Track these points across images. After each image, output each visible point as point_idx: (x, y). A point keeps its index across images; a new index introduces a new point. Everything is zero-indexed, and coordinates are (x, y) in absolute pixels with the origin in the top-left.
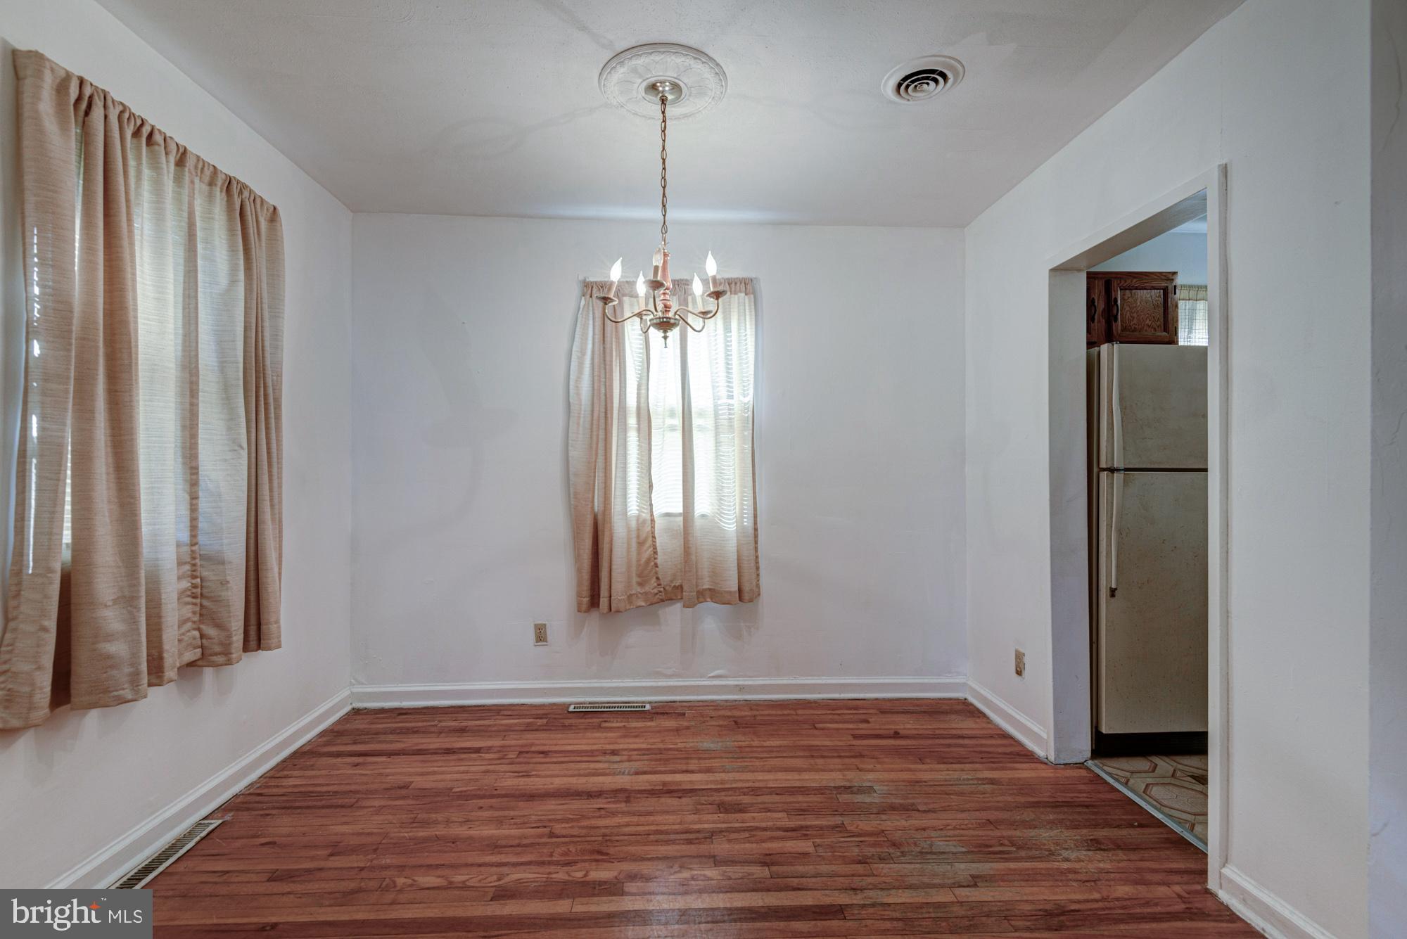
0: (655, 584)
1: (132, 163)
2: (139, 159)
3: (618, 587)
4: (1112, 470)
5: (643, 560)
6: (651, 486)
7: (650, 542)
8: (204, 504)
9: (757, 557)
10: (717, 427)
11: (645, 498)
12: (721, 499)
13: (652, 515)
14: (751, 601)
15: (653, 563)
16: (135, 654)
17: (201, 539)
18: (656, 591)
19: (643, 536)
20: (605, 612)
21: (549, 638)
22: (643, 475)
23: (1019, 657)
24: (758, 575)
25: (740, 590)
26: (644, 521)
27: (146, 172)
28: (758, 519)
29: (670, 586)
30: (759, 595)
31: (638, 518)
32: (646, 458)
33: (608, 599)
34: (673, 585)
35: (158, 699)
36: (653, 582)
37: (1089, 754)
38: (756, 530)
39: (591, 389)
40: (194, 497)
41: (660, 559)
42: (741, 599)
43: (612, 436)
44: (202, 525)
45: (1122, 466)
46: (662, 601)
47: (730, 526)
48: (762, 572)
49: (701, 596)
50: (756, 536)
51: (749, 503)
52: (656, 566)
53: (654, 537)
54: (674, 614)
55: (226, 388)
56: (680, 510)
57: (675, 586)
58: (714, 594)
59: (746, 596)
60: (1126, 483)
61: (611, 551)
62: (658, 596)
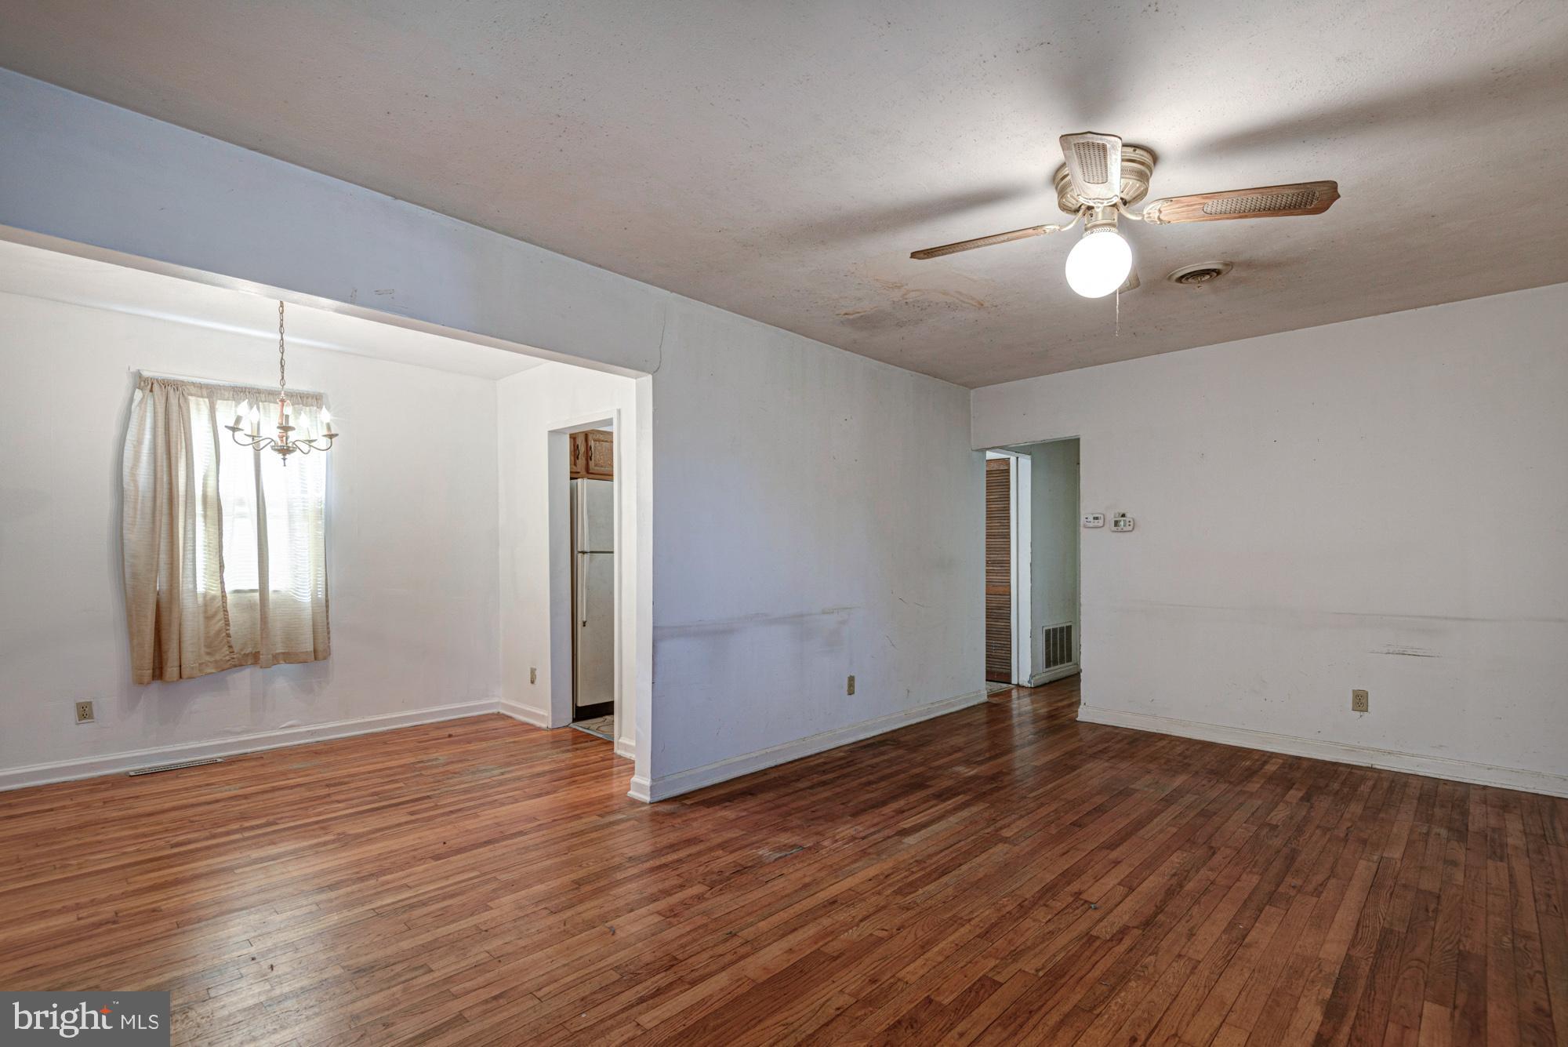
0: (228, 652)
3: (189, 657)
4: (584, 553)
5: (212, 633)
6: (222, 566)
7: (221, 615)
9: (328, 624)
10: (291, 517)
11: (214, 578)
12: (296, 577)
13: (223, 591)
14: (325, 658)
15: (224, 634)
18: (228, 658)
19: (211, 611)
20: (175, 680)
21: (95, 715)
22: (211, 557)
23: (533, 671)
24: (329, 638)
25: (315, 651)
26: (214, 598)
28: (329, 592)
29: (240, 654)
30: (330, 654)
31: (205, 595)
32: (215, 542)
33: (178, 668)
34: (243, 653)
36: (226, 650)
37: (571, 720)
38: (327, 601)
39: (153, 477)
41: (232, 630)
42: (316, 659)
43: (178, 522)
45: (589, 551)
46: (235, 666)
47: (306, 599)
48: (332, 635)
49: (276, 659)
50: (327, 606)
51: (322, 579)
52: (228, 636)
53: (226, 611)
54: (244, 679)
56: (257, 587)
57: (245, 654)
58: (289, 657)
59: (320, 656)
60: (591, 560)
61: (180, 625)
62: (230, 662)
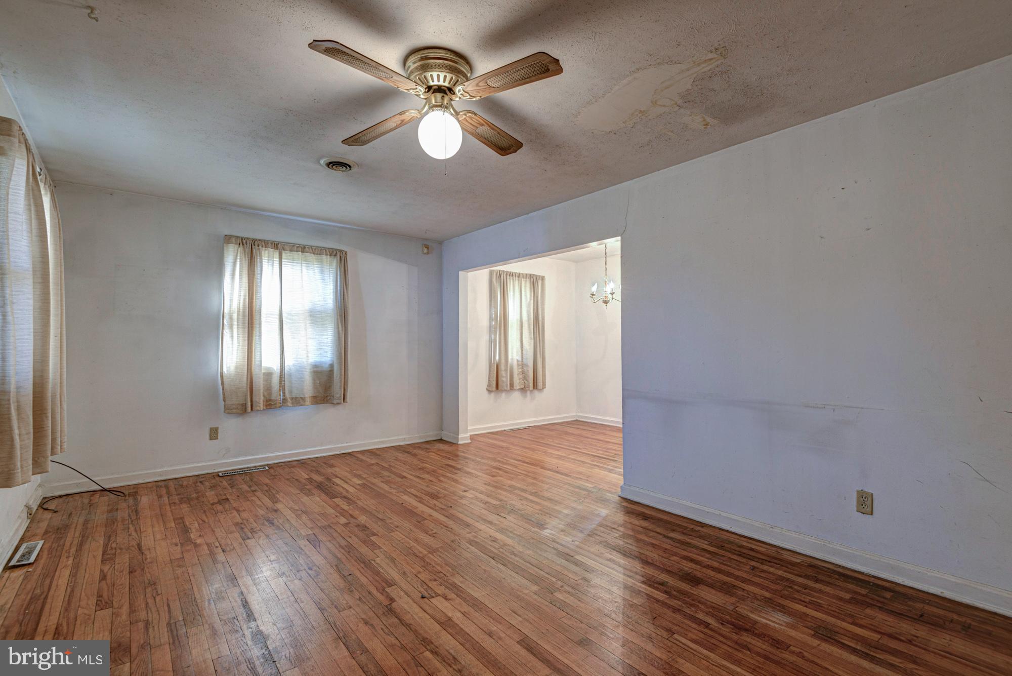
1: (508, 280)
2: (510, 279)
8: (524, 352)
16: (507, 381)
17: (524, 360)
27: (511, 281)
35: (516, 395)
40: (522, 351)
44: (524, 357)
55: (529, 325)
